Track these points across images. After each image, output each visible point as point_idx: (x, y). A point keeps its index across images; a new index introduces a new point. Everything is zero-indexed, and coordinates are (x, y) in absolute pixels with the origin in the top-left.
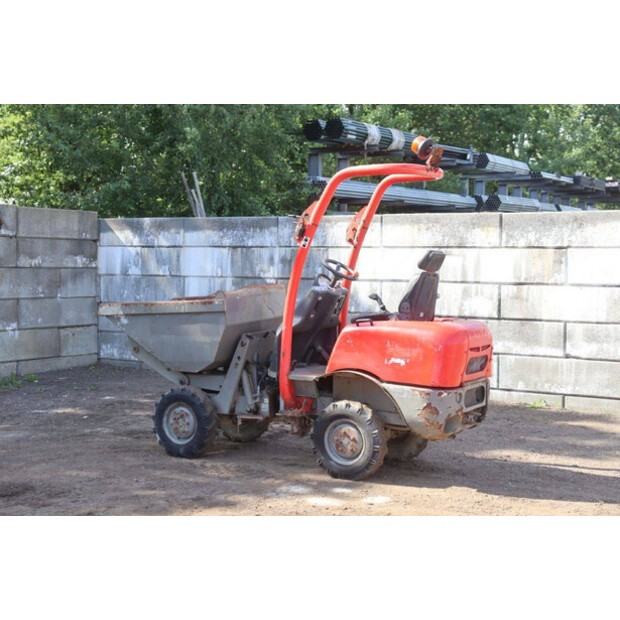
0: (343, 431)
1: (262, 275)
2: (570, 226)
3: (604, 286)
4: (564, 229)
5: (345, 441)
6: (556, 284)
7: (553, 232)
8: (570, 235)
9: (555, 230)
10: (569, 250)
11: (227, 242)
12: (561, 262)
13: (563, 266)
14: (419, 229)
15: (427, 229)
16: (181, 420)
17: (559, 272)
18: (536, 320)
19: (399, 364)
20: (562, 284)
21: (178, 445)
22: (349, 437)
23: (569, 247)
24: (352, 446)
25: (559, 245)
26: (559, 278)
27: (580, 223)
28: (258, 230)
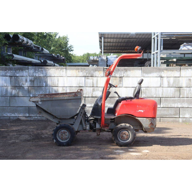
0: (124, 133)
1: (23, 86)
2: (123, 71)
3: (133, 87)
4: (122, 72)
5: (124, 135)
6: (120, 87)
7: (119, 73)
8: (123, 74)
9: (120, 72)
10: (123, 78)
11: (8, 74)
12: (121, 81)
13: (122, 82)
14: (79, 71)
15: (81, 71)
16: (63, 134)
17: (121, 84)
18: (114, 97)
19: (141, 112)
20: (121, 87)
21: (63, 142)
22: (125, 134)
23: (123, 77)
24: (127, 137)
25: (120, 76)
26: (121, 85)
27: (126, 70)
28: (21, 71)
